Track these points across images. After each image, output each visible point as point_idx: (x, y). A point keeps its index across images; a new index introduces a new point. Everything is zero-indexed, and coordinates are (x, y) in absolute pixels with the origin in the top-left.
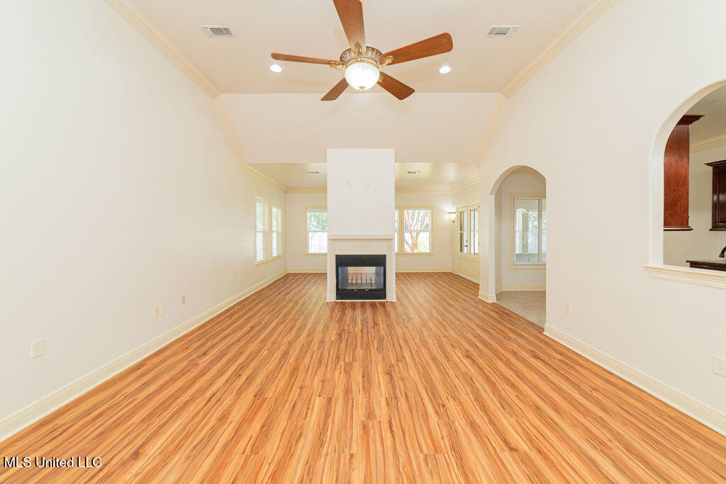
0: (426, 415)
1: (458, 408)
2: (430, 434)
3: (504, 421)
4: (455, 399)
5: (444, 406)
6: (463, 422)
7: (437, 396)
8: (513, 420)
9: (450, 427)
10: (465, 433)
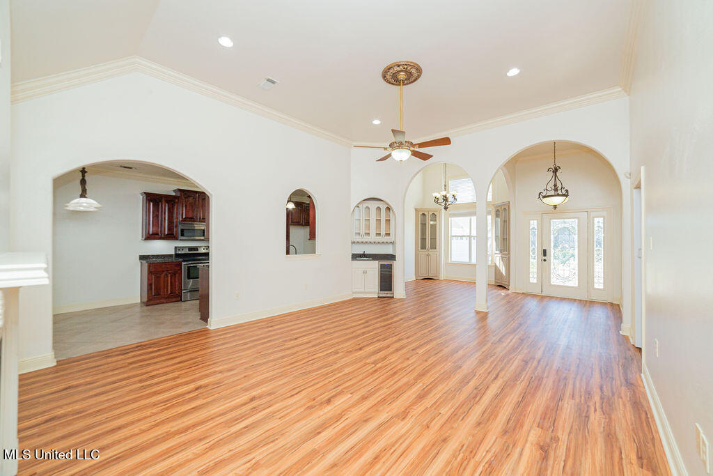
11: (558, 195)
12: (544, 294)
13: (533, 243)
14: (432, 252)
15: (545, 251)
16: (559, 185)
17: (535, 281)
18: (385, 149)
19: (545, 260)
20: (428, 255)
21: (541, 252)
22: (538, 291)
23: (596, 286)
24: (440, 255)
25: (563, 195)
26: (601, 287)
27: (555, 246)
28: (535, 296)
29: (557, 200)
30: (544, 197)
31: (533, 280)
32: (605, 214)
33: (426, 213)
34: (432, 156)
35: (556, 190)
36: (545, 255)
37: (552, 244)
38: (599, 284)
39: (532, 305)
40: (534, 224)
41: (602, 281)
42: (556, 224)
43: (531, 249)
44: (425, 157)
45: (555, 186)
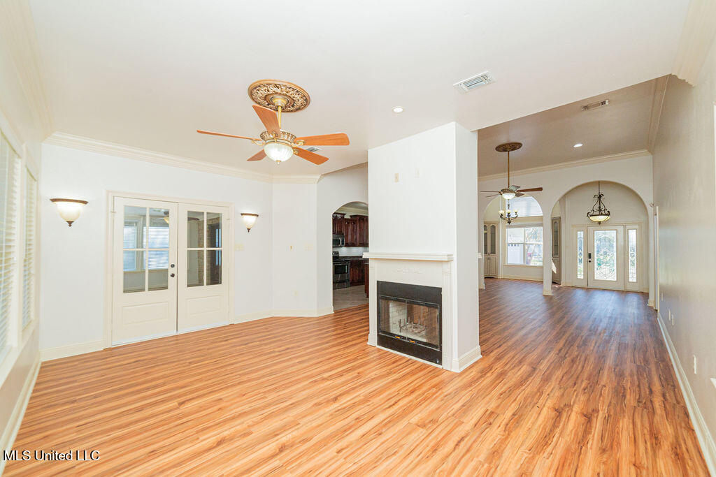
11: (602, 214)
12: (589, 287)
13: (581, 249)
14: (492, 256)
15: (590, 254)
16: (602, 207)
17: (582, 277)
19: (590, 262)
20: (489, 259)
21: (587, 255)
22: (584, 285)
23: (630, 280)
24: (498, 259)
25: (606, 215)
26: (635, 281)
27: (598, 252)
28: (582, 288)
29: (601, 218)
30: (591, 216)
31: (580, 276)
32: (637, 227)
33: (487, 225)
35: (600, 210)
36: (590, 258)
37: (596, 250)
38: (633, 278)
39: (580, 294)
40: (581, 234)
41: (635, 276)
42: (599, 234)
43: (579, 253)
45: (600, 207)
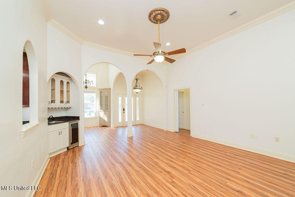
0: (144, 163)
1: (135, 168)
2: (140, 160)
3: (120, 169)
4: (137, 171)
5: (140, 167)
6: (133, 165)
7: (144, 170)
8: (117, 170)
9: (136, 163)
10: (131, 162)
12: (124, 126)
15: (124, 109)
16: (138, 85)
18: (151, 56)
19: (124, 113)
23: (137, 120)
28: (120, 127)
31: (120, 121)
34: (175, 61)
36: (124, 111)
40: (120, 98)
43: (119, 108)
44: (172, 61)
